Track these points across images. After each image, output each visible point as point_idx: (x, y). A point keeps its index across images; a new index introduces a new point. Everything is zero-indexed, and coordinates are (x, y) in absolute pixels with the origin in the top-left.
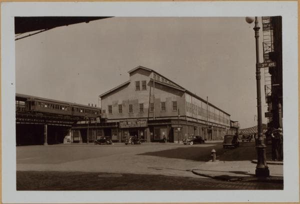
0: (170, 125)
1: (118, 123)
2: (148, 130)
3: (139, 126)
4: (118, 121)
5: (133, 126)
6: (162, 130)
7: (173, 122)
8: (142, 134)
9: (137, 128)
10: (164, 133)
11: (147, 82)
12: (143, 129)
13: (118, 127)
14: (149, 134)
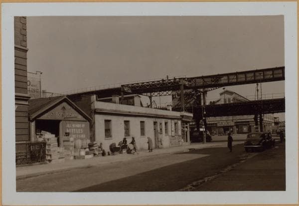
0: (249, 124)
1: (216, 124)
2: (235, 127)
3: (229, 125)
4: (216, 122)
5: (226, 125)
6: (243, 127)
7: (250, 123)
8: (231, 129)
9: (228, 126)
10: (245, 129)
11: (231, 99)
12: (232, 127)
13: (216, 126)
14: (236, 129)
